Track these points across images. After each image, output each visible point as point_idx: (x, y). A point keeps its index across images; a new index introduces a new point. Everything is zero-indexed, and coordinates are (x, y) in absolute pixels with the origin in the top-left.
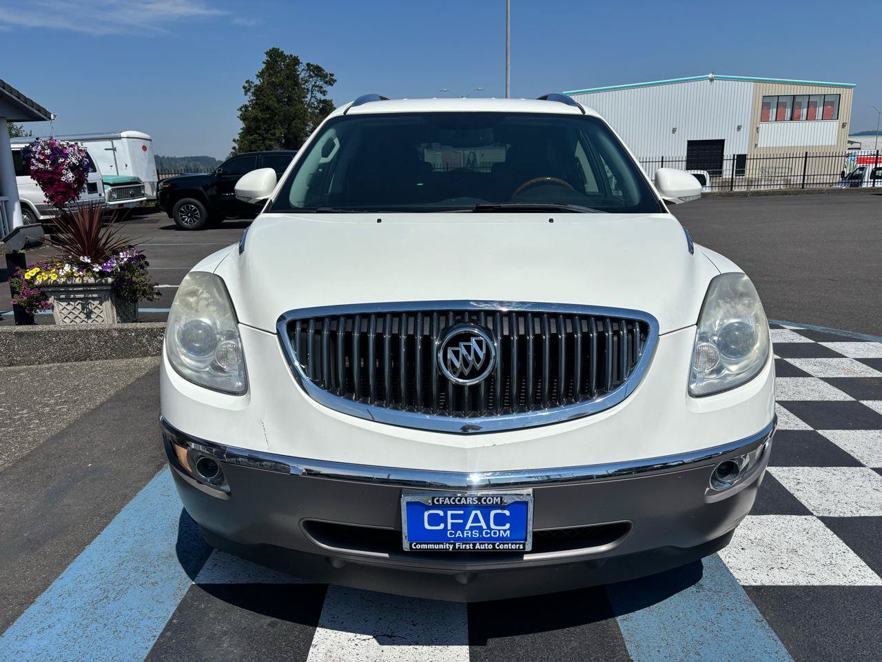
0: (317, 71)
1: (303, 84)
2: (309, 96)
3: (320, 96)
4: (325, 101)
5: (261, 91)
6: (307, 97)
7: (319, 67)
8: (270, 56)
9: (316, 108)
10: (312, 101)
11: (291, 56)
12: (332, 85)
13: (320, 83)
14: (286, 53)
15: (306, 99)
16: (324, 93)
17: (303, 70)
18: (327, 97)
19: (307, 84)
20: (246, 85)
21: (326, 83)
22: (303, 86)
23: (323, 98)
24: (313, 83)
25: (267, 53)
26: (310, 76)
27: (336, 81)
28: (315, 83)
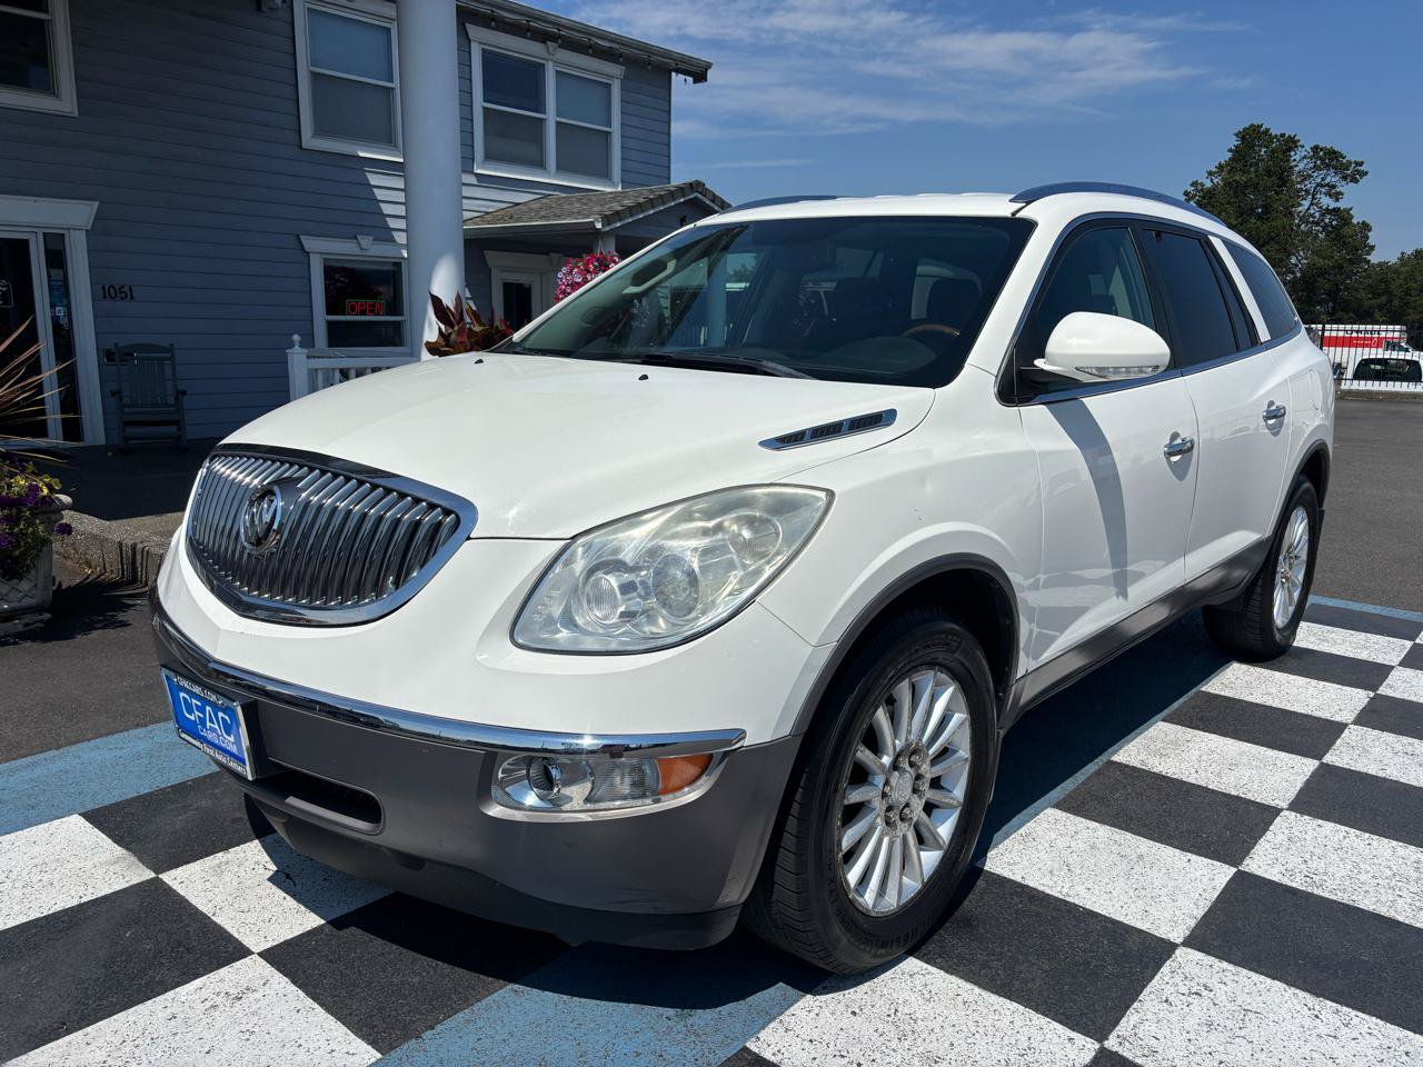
0: (1329, 158)
1: (1300, 183)
2: (1306, 204)
3: (1327, 202)
4: (1336, 211)
5: (1211, 198)
6: (1300, 205)
7: (1334, 152)
8: (1243, 138)
9: (1317, 224)
10: (1312, 211)
11: (1283, 135)
12: (1357, 182)
13: (1332, 178)
14: (1274, 132)
15: (1300, 209)
16: (1337, 196)
17: (1305, 157)
18: (1342, 205)
19: (1307, 182)
20: (1191, 189)
21: (1345, 178)
22: (1299, 186)
23: (1333, 204)
24: (1319, 180)
25: (1237, 135)
26: (1316, 168)
27: (1366, 173)
28: (1323, 179)
